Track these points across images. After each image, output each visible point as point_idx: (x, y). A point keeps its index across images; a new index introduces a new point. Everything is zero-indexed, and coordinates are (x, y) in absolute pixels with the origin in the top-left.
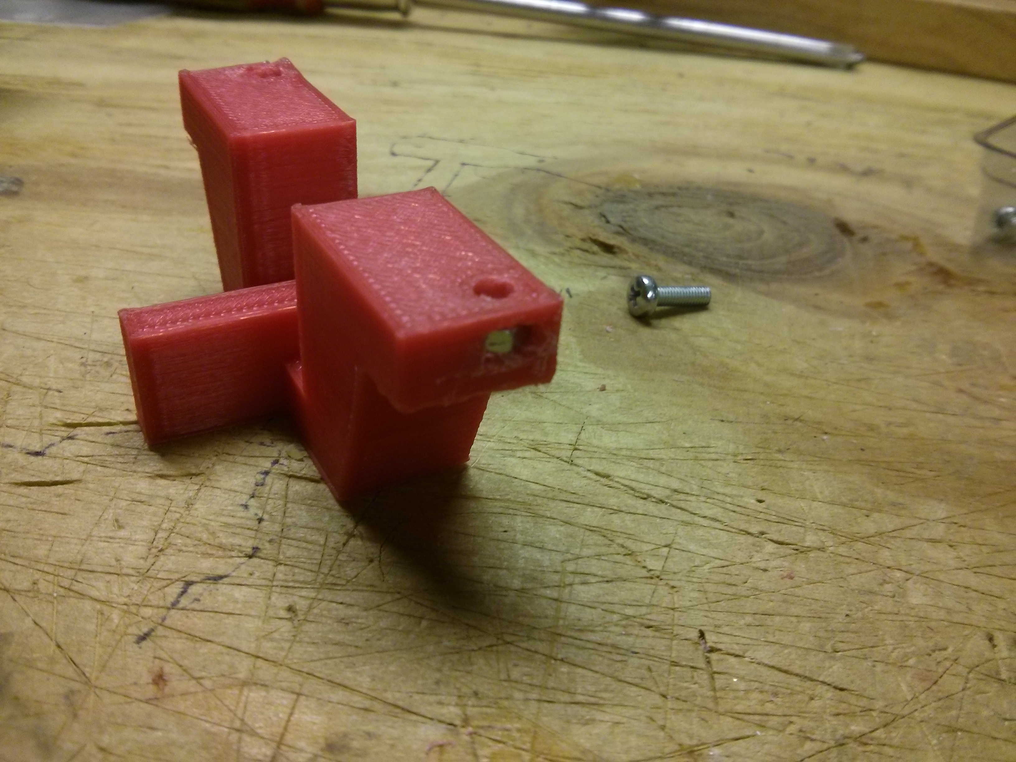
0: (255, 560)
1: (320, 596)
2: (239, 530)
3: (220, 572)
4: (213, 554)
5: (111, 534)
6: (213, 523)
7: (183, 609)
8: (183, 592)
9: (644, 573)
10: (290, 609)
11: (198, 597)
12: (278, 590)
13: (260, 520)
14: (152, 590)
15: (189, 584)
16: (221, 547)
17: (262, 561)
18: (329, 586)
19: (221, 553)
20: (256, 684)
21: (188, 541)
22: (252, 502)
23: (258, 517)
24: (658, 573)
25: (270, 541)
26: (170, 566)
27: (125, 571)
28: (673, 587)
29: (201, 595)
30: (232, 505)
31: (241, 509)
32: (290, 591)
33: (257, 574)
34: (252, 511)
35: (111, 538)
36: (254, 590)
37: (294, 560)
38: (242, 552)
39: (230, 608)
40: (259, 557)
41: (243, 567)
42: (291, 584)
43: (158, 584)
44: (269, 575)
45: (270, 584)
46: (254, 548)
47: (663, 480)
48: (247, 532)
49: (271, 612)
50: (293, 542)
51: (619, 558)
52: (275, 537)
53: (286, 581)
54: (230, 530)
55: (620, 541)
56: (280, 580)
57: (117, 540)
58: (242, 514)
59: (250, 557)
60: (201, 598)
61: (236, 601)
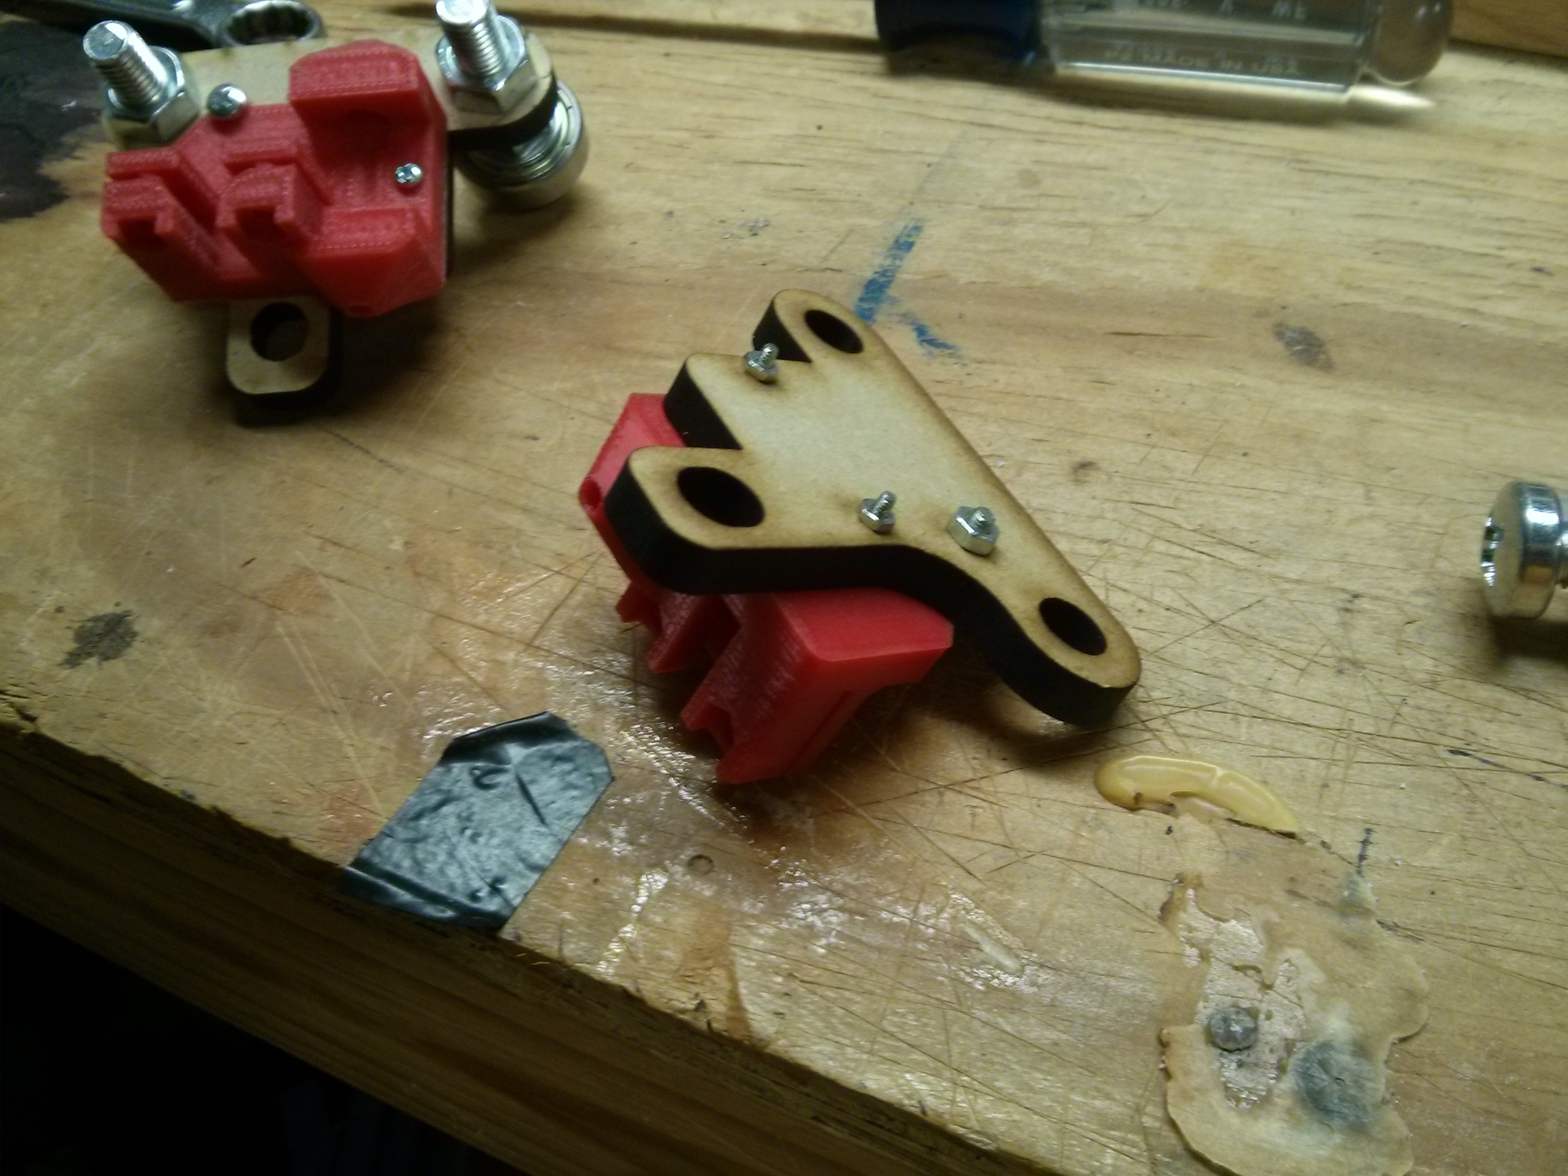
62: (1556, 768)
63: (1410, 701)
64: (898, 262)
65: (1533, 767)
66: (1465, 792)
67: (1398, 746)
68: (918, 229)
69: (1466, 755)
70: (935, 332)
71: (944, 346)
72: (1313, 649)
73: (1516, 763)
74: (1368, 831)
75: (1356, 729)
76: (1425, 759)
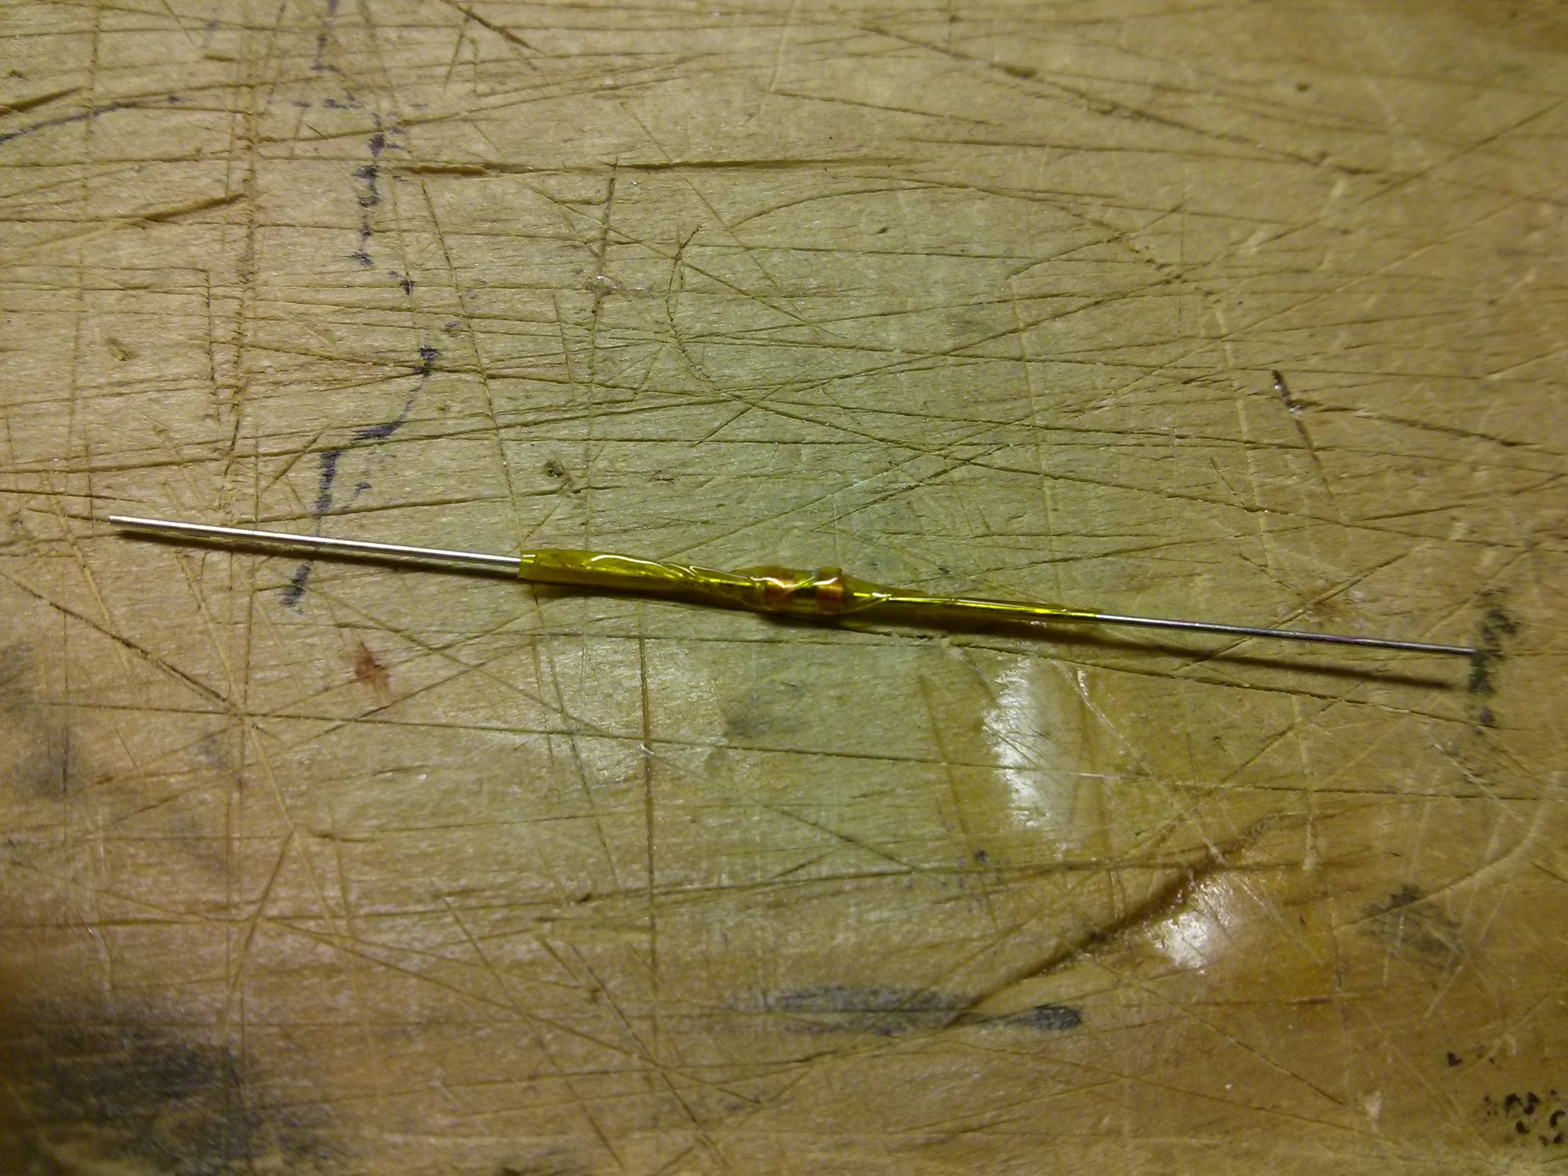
0: (436, 376)
1: (597, 433)
2: (375, 316)
3: (381, 417)
4: (346, 380)
5: (117, 376)
6: (316, 310)
7: (344, 512)
8: (329, 476)
9: (1152, 274)
10: (552, 470)
11: (364, 480)
12: (511, 433)
13: (407, 285)
14: (263, 483)
15: (331, 455)
16: (354, 359)
17: (454, 376)
18: (605, 408)
19: (362, 374)
20: (555, 636)
21: (284, 358)
22: (372, 246)
23: (399, 279)
24: (1175, 270)
25: (449, 330)
26: (273, 423)
27: (189, 452)
28: (1209, 293)
29: (366, 473)
30: (335, 259)
31: (356, 265)
32: (536, 431)
33: (456, 407)
34: (383, 267)
35: (121, 384)
36: (466, 443)
37: (513, 363)
38: (402, 364)
39: (437, 489)
40: (441, 369)
41: (422, 397)
42: (531, 417)
43: (270, 468)
44: (480, 406)
45: (490, 424)
46: (423, 351)
47: (1130, 67)
48: (392, 317)
49: (520, 486)
50: (495, 325)
51: (1101, 251)
52: (453, 319)
53: (516, 412)
54: (360, 319)
55: (1095, 213)
56: (505, 413)
57: (138, 387)
58: (366, 277)
59: (425, 371)
60: (370, 481)
61: (442, 474)
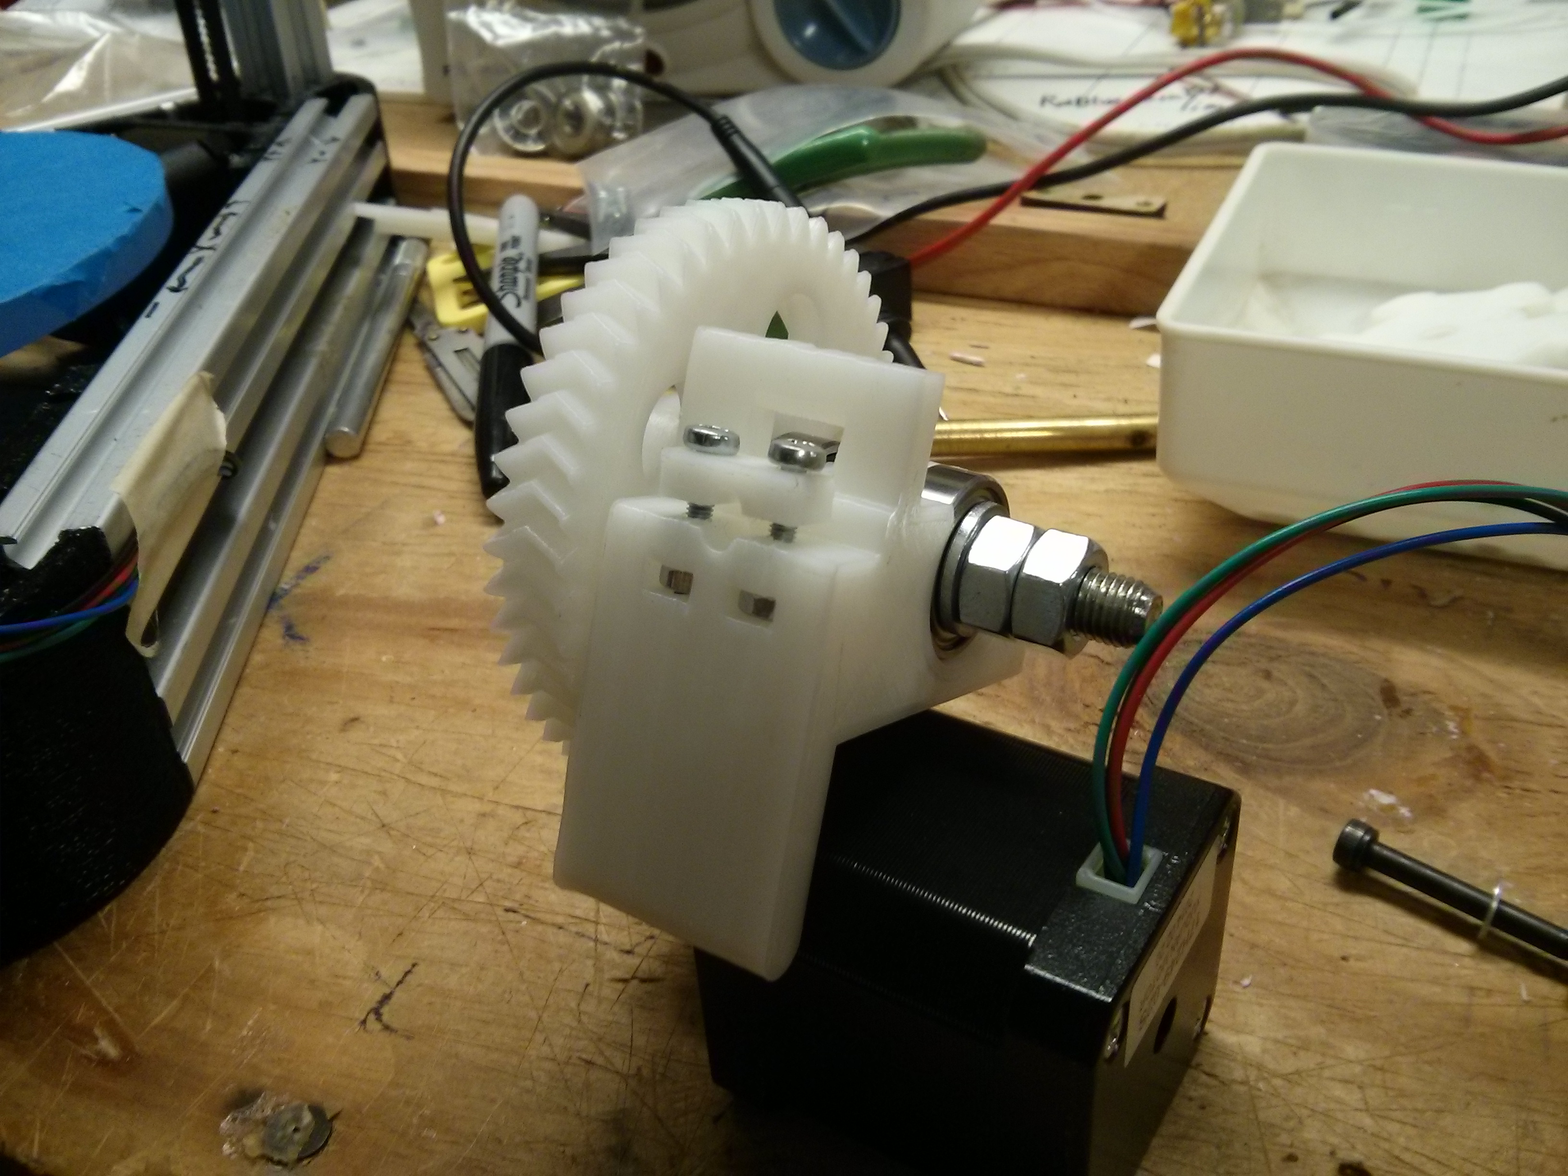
62: (578, 921)
63: (495, 877)
64: (300, 581)
65: (560, 920)
66: (500, 937)
67: (466, 908)
68: (327, 558)
69: (515, 912)
70: (299, 630)
71: (301, 638)
72: (445, 842)
73: (548, 918)
74: (414, 965)
75: (447, 895)
76: (483, 916)
